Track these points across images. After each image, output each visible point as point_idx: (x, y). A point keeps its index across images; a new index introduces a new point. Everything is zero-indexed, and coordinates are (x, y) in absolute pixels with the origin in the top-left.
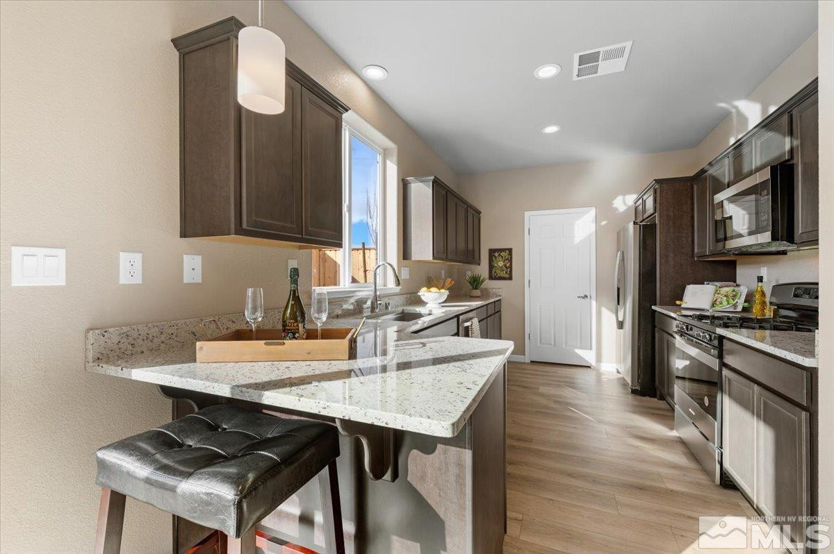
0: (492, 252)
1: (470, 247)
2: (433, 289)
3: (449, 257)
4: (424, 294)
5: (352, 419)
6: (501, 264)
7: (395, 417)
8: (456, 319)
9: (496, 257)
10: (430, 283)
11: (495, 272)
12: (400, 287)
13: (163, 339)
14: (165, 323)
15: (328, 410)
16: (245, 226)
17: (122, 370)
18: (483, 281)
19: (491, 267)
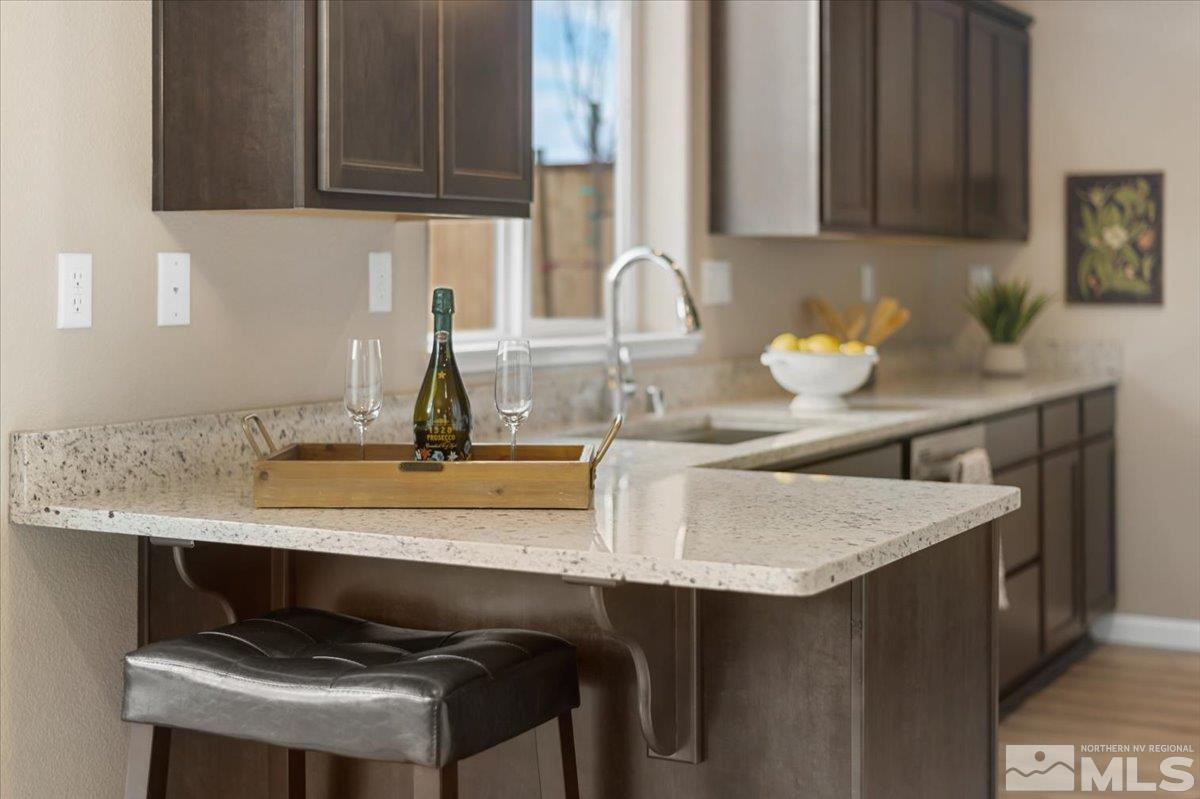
0: (1078, 188)
1: (981, 164)
2: (818, 343)
3: (884, 217)
4: (783, 358)
5: (629, 579)
6: (1115, 236)
7: (707, 568)
8: (897, 450)
9: (1093, 209)
10: (810, 319)
11: (1093, 272)
12: (699, 336)
13: (130, 463)
14: (134, 424)
15: (582, 565)
16: (325, 184)
17: (111, 515)
18: (1036, 309)
19: (1076, 250)
